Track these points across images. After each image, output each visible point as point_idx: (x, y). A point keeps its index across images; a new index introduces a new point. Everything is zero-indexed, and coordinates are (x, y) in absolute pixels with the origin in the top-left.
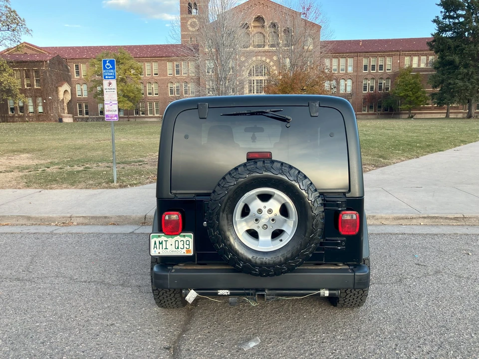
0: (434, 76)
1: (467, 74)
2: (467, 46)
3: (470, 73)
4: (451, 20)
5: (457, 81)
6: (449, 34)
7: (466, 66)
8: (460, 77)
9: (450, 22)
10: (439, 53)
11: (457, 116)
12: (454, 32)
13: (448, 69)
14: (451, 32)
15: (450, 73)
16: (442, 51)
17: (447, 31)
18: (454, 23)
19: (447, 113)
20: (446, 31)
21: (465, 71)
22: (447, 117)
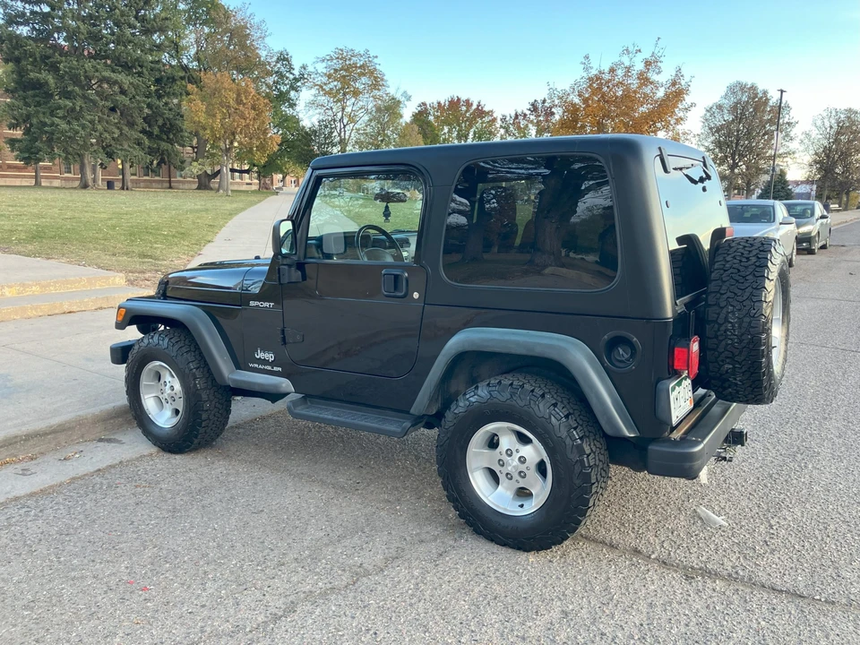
0: (11, 107)
1: (73, 110)
2: (63, 59)
3: (78, 108)
4: (27, 6)
5: (57, 120)
6: (24, 31)
7: (67, 95)
8: (61, 113)
9: (24, 8)
10: (11, 64)
11: (51, 182)
12: (34, 28)
13: (34, 96)
14: (28, 28)
15: (38, 104)
16: (17, 61)
17: (21, 24)
18: (33, 12)
19: (36, 177)
20: (18, 24)
21: (69, 103)
22: (38, 184)
